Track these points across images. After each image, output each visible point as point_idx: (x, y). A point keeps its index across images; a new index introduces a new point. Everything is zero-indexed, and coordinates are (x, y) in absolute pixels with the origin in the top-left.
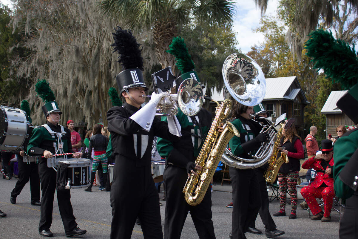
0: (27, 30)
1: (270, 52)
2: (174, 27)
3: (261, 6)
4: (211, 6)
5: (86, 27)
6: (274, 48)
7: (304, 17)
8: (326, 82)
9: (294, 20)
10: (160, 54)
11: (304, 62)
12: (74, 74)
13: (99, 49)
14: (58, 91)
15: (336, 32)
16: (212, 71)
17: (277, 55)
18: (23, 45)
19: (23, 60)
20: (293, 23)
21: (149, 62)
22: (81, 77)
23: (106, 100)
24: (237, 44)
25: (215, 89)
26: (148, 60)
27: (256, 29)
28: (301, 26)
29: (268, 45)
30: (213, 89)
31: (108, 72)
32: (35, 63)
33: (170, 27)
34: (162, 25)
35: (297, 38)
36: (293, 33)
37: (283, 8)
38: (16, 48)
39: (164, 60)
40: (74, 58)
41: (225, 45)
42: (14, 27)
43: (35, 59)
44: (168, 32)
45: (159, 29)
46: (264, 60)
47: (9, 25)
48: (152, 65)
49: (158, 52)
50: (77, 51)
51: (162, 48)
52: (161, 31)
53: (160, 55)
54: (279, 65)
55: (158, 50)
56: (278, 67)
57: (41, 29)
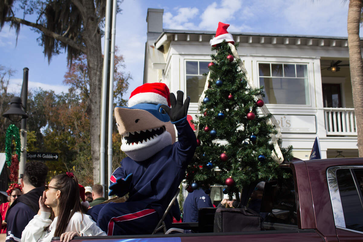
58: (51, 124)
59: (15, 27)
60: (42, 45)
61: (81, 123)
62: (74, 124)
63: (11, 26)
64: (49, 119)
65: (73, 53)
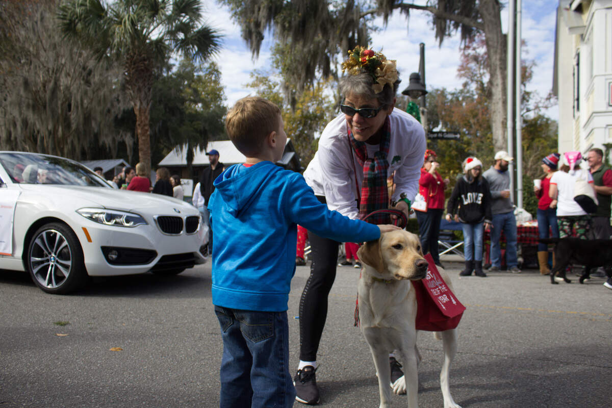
2: (149, 61)
3: (253, 50)
4: (195, 39)
5: (37, 56)
7: (300, 67)
9: (288, 69)
10: (132, 92)
11: (299, 124)
12: (21, 113)
13: (56, 83)
15: (334, 92)
16: (195, 127)
20: (287, 73)
21: (118, 106)
22: (31, 116)
23: (63, 148)
24: (224, 99)
25: (198, 148)
26: (116, 102)
28: (295, 76)
30: (196, 149)
31: (66, 115)
33: (145, 60)
34: (135, 58)
36: (287, 83)
37: (278, 56)
39: (136, 99)
40: (22, 92)
41: (212, 100)
44: (142, 66)
45: (131, 62)
48: (122, 109)
49: (129, 89)
50: (26, 83)
51: (135, 85)
52: (134, 64)
53: (132, 94)
55: (130, 87)
58: (445, 124)
59: (405, 13)
60: (433, 29)
61: (478, 120)
62: (469, 122)
63: (401, 12)
64: (442, 119)
65: (467, 33)
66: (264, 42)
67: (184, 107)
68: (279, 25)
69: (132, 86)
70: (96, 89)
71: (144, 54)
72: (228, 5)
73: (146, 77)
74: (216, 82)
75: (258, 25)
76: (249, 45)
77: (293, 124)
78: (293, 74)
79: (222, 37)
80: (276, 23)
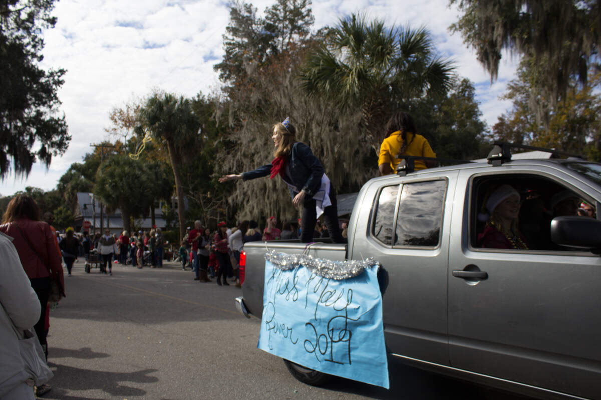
0: (231, 122)
1: (522, 121)
3: (491, 71)
6: (526, 117)
7: (550, 78)
8: (596, 153)
9: (537, 82)
11: (565, 130)
14: (267, 185)
17: (530, 124)
18: (226, 138)
19: (228, 153)
20: (536, 86)
24: (480, 115)
26: (365, 143)
27: (503, 95)
28: (546, 88)
29: (518, 114)
32: (241, 156)
33: (381, 105)
34: (372, 104)
35: (544, 103)
37: (524, 69)
38: (220, 141)
41: (467, 118)
42: (217, 120)
43: (241, 152)
44: (379, 111)
45: (369, 108)
46: (515, 132)
47: (212, 117)
52: (372, 110)
54: (534, 136)
55: (369, 132)
56: (532, 139)
57: (244, 119)
66: (501, 61)
67: (437, 131)
68: (517, 41)
69: (371, 132)
70: (343, 134)
71: (379, 99)
72: (460, 31)
73: (383, 120)
74: (470, 98)
75: (493, 44)
76: (486, 66)
77: (558, 132)
78: (543, 86)
79: (452, 70)
80: (514, 39)
